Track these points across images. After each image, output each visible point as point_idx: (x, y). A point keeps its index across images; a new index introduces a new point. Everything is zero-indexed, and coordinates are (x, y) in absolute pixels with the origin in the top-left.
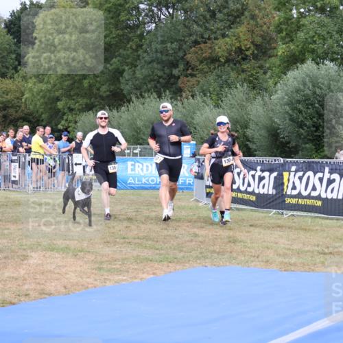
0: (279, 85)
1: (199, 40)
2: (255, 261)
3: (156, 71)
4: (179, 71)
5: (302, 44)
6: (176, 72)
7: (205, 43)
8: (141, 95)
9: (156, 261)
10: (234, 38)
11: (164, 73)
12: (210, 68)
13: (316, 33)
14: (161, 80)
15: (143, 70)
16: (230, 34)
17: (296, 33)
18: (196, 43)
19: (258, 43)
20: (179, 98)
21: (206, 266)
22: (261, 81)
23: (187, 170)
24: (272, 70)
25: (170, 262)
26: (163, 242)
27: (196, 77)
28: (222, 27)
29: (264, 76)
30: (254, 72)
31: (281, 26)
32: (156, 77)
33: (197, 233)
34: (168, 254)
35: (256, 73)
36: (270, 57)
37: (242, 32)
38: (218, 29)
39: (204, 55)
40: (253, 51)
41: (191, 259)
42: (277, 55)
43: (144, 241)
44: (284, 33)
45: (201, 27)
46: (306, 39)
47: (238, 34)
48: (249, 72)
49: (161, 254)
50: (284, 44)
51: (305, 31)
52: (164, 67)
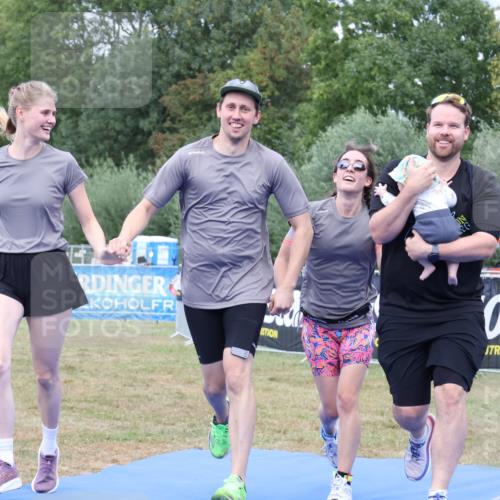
0: (314, 148)
1: (184, 72)
2: (280, 439)
3: (112, 122)
4: (151, 123)
5: (352, 82)
6: (144, 124)
7: (194, 77)
8: (87, 161)
9: (118, 440)
10: (241, 70)
11: (126, 126)
12: (201, 119)
13: (374, 64)
14: (120, 137)
15: (91, 121)
16: (235, 63)
17: (342, 64)
18: (178, 77)
19: (281, 79)
20: (150, 167)
21: (200, 449)
22: (285, 141)
23: (164, 287)
24: (303, 123)
25: (140, 441)
26: (128, 407)
27: (178, 132)
28: (221, 53)
29: (289, 133)
30: (273, 127)
31: (317, 52)
32: (112, 133)
33: (184, 391)
34: (137, 428)
35: (277, 128)
36: (300, 101)
37: (253, 60)
38: (214, 55)
39: (191, 97)
40: (273, 93)
41: (175, 437)
42: (310, 100)
43: (96, 405)
44: (323, 63)
45: (187, 50)
46: (359, 72)
47: (248, 63)
48: (266, 125)
49: (124, 428)
50: (322, 81)
51: (357, 60)
52: (125, 116)
